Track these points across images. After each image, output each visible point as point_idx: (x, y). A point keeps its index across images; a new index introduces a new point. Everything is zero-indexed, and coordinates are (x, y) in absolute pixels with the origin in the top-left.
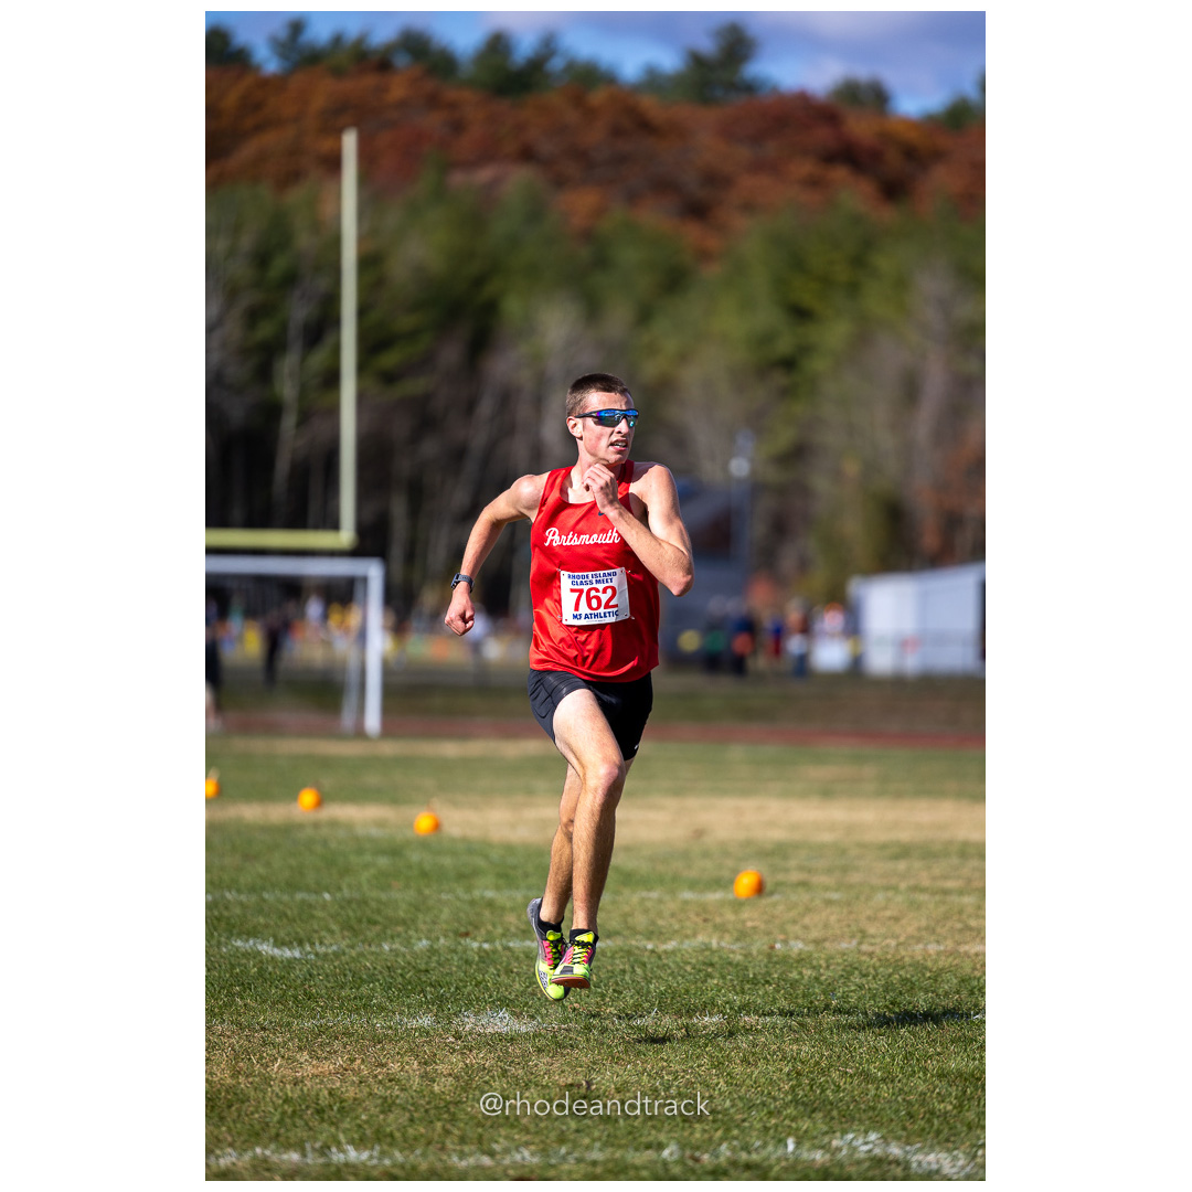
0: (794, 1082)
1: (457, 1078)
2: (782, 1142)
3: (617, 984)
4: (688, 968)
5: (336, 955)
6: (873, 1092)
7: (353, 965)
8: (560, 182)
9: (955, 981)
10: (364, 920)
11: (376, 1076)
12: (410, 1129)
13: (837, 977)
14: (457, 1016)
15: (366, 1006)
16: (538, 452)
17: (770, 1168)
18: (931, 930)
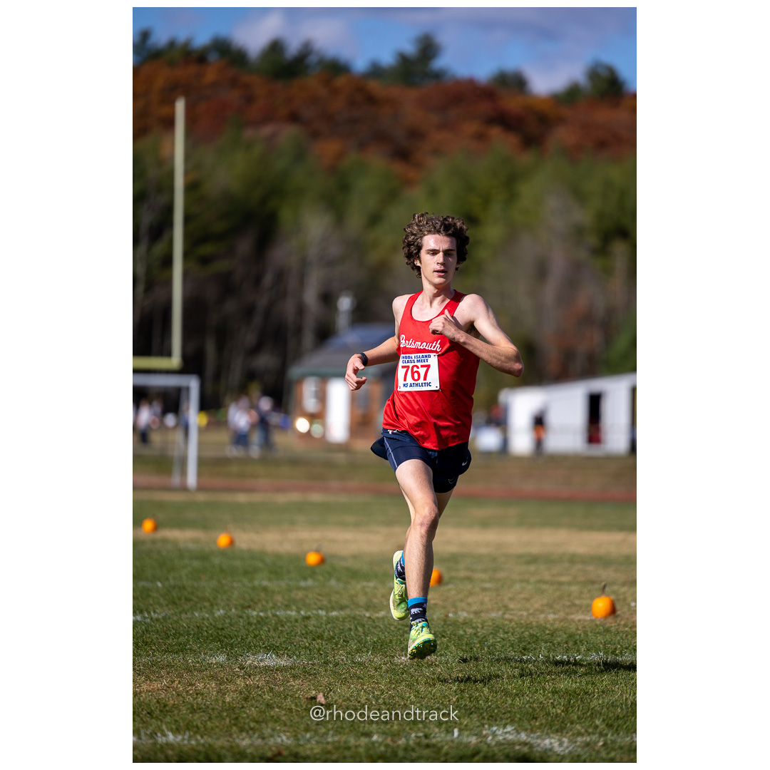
0: (459, 696)
2: (449, 731)
3: (346, 637)
4: (392, 628)
5: (165, 619)
6: (510, 702)
7: (175, 626)
8: (315, 135)
9: (565, 636)
10: (183, 598)
11: (188, 692)
12: (209, 723)
13: (488, 633)
14: (242, 656)
15: (182, 649)
16: (301, 310)
17: (442, 747)
18: (550, 606)
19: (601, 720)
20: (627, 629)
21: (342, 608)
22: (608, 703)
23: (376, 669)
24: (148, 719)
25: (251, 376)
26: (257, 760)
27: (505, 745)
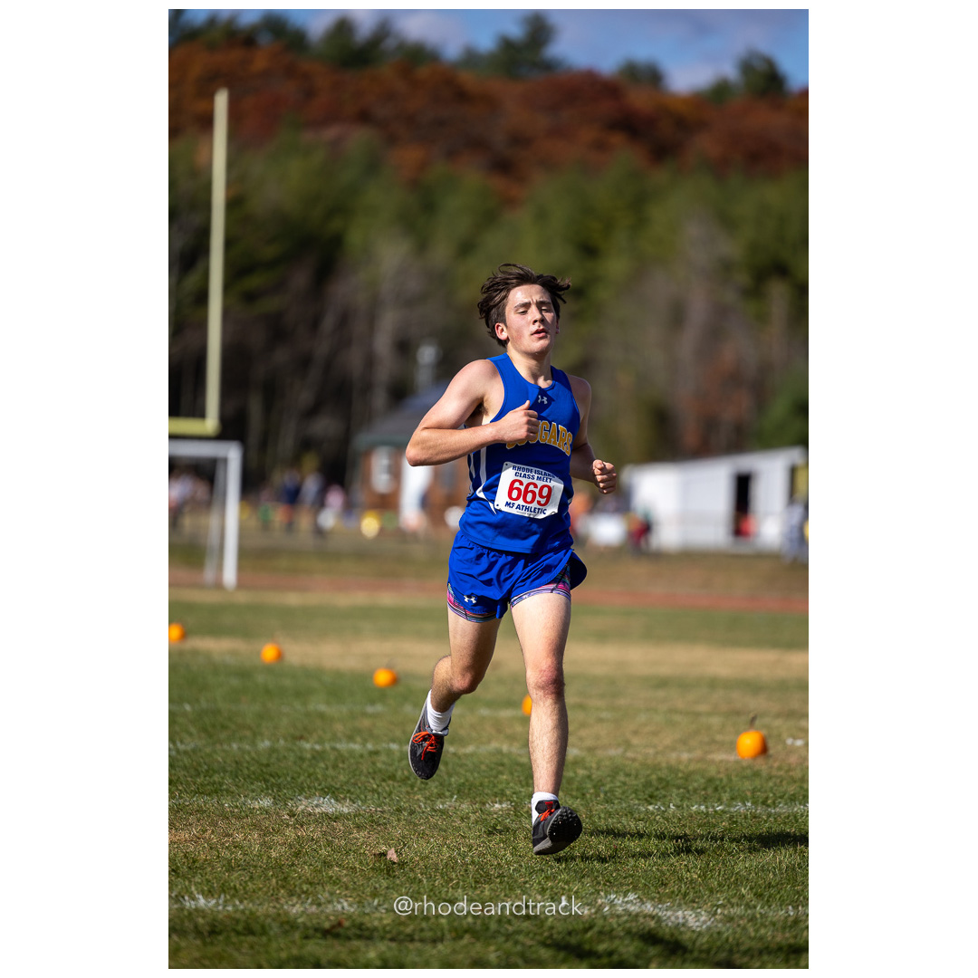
1: (291, 846)
2: (555, 898)
5: (194, 751)
6: (633, 863)
7: (207, 761)
8: (392, 140)
9: (702, 781)
10: (218, 725)
11: (224, 844)
12: (249, 883)
13: (605, 776)
14: (292, 799)
15: (217, 791)
16: (370, 361)
17: (545, 919)
18: (684, 742)
19: (748, 888)
20: (781, 773)
22: (757, 867)
23: (462, 819)
24: (173, 878)
25: (306, 445)
26: (311, 932)
27: (625, 918)
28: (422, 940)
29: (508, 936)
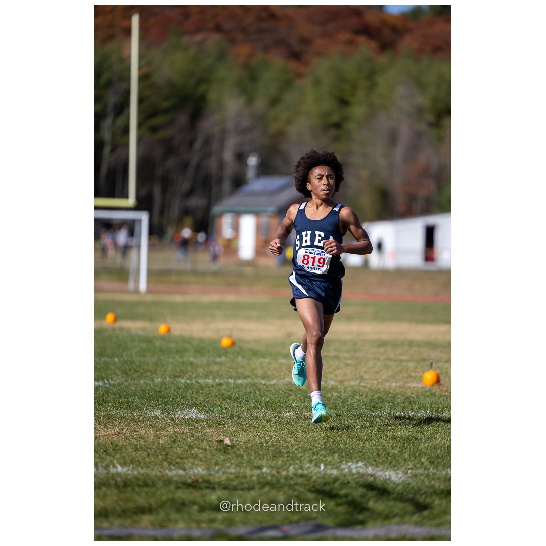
0: (326, 441)
2: (317, 465)
3: (247, 398)
4: (280, 392)
5: (119, 384)
6: (362, 445)
7: (126, 389)
8: (232, 41)
9: (403, 398)
10: (133, 370)
11: (133, 436)
12: (147, 459)
13: (348, 396)
14: (173, 411)
15: (130, 406)
16: (222, 165)
17: (312, 477)
18: (393, 377)
19: (426, 458)
20: (447, 394)
21: (245, 377)
22: (431, 447)
23: (268, 421)
24: (104, 456)
25: (186, 212)
26: (180, 485)
27: (356, 476)
28: (242, 489)
29: (290, 486)
